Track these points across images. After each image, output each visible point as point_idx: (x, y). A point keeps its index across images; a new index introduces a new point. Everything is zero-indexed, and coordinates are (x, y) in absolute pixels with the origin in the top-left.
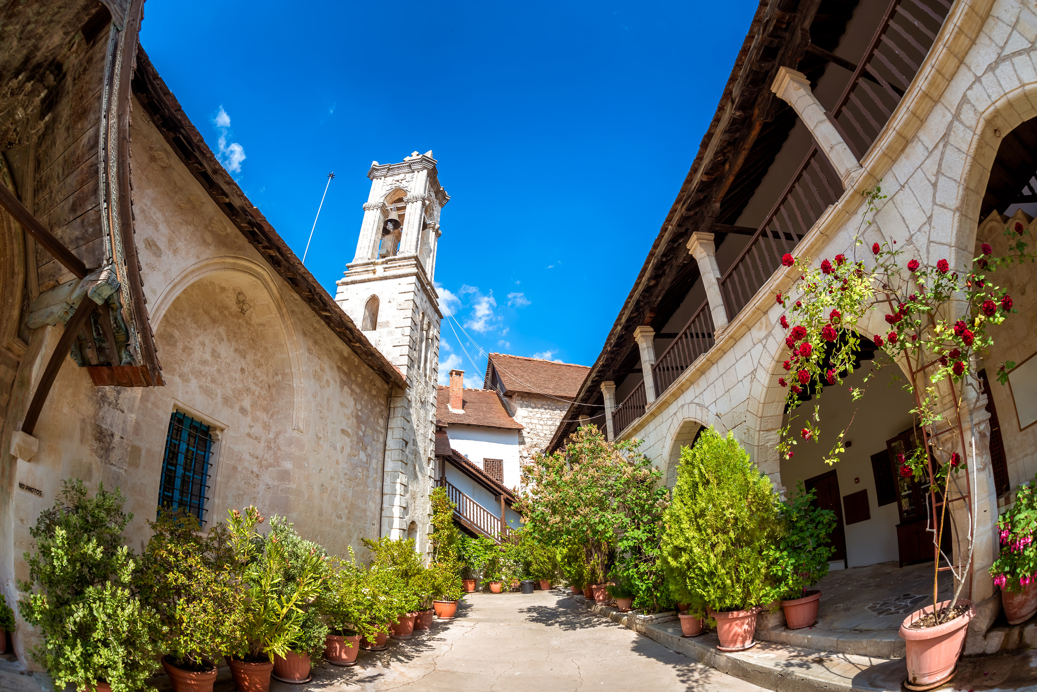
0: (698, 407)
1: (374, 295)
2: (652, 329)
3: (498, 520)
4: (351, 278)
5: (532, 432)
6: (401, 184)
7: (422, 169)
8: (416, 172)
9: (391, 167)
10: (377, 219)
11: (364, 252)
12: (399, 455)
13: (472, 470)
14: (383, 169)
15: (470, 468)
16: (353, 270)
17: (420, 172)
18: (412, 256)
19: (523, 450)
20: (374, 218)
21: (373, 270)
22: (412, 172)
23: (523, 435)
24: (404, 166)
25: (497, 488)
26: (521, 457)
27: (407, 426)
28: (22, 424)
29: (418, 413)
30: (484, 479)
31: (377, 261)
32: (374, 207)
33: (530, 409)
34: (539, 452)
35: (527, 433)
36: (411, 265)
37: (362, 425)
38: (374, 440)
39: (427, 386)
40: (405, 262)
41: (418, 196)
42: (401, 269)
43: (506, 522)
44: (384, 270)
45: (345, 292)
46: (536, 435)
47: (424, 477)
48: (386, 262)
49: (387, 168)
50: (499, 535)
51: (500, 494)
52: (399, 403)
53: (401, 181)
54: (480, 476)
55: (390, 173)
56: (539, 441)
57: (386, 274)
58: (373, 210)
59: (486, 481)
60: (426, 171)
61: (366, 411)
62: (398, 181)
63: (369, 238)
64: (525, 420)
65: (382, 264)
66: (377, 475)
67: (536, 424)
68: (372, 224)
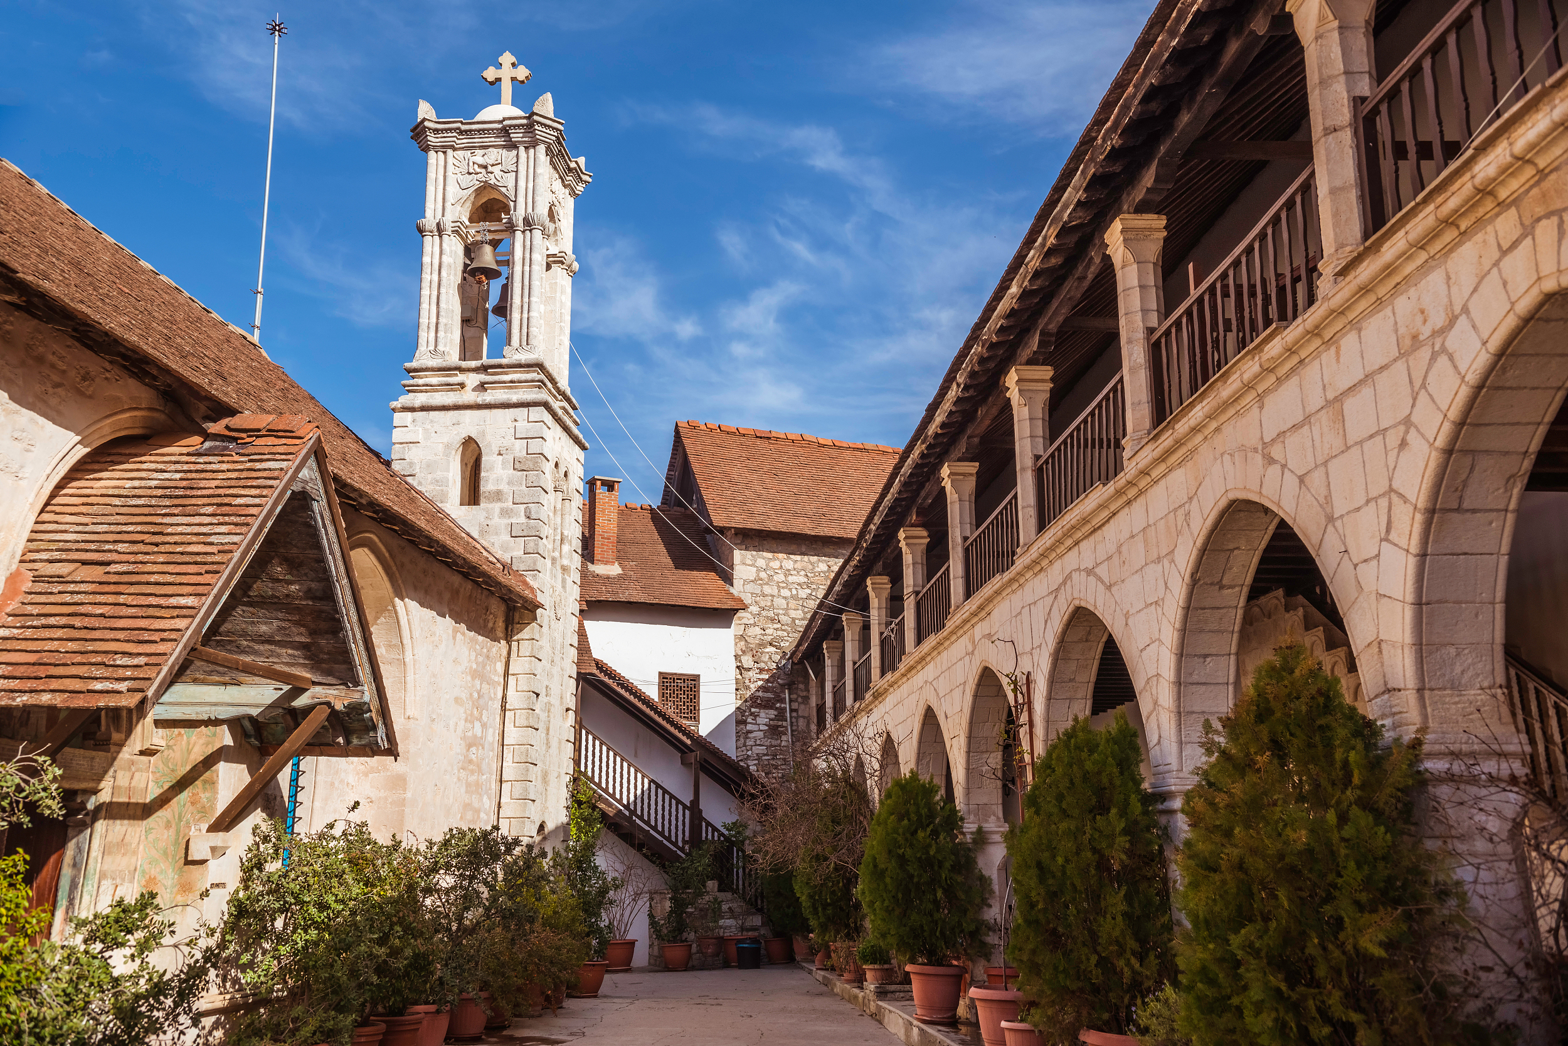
1: (470, 437)
2: (925, 533)
3: (685, 807)
4: (420, 399)
5: (764, 613)
6: (492, 176)
7: (533, 144)
8: (522, 149)
9: (463, 127)
10: (451, 260)
11: (436, 337)
12: (527, 718)
13: (635, 701)
14: (446, 130)
15: (631, 698)
16: (419, 377)
17: (532, 151)
18: (533, 362)
19: (744, 652)
20: (444, 257)
21: (462, 385)
22: (512, 146)
23: (745, 621)
24: (492, 130)
25: (684, 738)
26: (738, 667)
27: (539, 667)
28: (207, 826)
29: (552, 640)
30: (660, 720)
31: (464, 364)
32: (440, 230)
33: (761, 563)
34: (777, 658)
35: (754, 616)
36: (533, 381)
37: (477, 682)
38: (491, 699)
39: (564, 587)
40: (521, 372)
41: (533, 220)
42: (516, 387)
43: (700, 811)
44: (482, 387)
45: (411, 427)
46: (772, 620)
47: (560, 743)
48: (484, 369)
49: (455, 129)
50: (687, 838)
51: (692, 751)
52: (526, 633)
53: (490, 169)
54: (652, 714)
55: (464, 141)
56: (780, 633)
57: (489, 397)
58: (440, 236)
59: (664, 723)
60: (542, 148)
61: (480, 659)
62: (485, 167)
63: (442, 305)
64: (750, 587)
65: (476, 370)
66: (492, 755)
67: (773, 596)
68: (444, 273)
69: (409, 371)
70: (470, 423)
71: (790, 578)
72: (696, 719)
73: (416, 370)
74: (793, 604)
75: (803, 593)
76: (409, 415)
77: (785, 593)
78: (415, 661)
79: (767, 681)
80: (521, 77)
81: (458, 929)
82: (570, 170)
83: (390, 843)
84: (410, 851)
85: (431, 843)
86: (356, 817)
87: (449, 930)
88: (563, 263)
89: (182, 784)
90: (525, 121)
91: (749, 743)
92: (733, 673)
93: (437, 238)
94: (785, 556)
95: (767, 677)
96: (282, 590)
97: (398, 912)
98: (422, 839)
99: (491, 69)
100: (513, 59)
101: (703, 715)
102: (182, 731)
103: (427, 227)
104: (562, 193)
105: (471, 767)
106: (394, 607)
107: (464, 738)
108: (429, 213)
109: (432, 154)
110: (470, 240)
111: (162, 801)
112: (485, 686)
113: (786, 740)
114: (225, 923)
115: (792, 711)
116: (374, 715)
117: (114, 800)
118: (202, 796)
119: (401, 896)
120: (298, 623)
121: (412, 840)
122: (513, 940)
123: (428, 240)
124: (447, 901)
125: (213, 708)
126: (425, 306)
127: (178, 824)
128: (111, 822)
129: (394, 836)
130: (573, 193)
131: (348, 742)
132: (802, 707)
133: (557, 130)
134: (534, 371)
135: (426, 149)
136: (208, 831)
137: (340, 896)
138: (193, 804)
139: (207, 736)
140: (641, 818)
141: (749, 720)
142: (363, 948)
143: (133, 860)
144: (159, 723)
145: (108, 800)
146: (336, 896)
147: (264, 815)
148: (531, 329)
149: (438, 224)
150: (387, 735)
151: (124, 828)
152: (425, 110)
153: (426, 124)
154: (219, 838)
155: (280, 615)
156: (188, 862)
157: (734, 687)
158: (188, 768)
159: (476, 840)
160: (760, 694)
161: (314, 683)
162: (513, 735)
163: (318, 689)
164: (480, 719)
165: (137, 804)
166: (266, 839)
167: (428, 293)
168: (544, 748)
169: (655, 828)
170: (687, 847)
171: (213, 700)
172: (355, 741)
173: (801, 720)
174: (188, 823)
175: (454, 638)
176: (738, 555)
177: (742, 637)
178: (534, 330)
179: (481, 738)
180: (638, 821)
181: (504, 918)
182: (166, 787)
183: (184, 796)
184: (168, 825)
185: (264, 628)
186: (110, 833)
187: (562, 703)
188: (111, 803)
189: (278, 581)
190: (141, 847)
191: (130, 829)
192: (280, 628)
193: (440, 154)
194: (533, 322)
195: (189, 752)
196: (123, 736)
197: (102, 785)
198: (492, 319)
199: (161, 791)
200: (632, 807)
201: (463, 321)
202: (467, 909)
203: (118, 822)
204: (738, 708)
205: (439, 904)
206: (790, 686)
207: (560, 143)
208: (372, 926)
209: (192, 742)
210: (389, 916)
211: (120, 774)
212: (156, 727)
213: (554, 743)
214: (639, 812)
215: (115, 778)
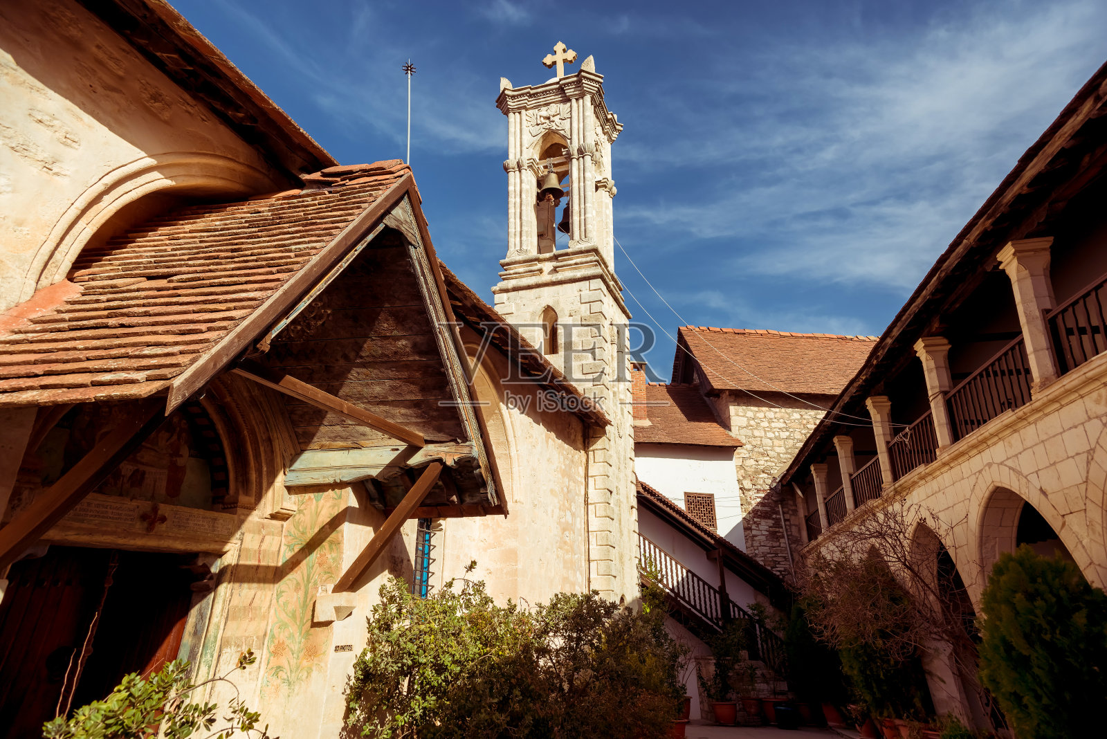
0: (1011, 471)
1: (548, 306)
2: (945, 341)
3: (715, 591)
4: (511, 284)
5: (756, 449)
6: (553, 124)
7: (582, 96)
8: (574, 101)
9: (532, 92)
10: (528, 187)
11: (521, 241)
12: (605, 510)
13: (671, 512)
14: (520, 95)
15: (668, 509)
16: (511, 269)
17: (581, 101)
18: (590, 248)
19: (744, 477)
20: (523, 185)
21: (541, 271)
22: (567, 100)
23: (743, 455)
24: (552, 90)
25: (709, 539)
26: (741, 488)
27: (611, 471)
28: (333, 586)
29: (618, 453)
30: (690, 525)
31: (542, 256)
32: (519, 166)
33: (750, 414)
34: (769, 481)
35: (749, 451)
36: (591, 262)
37: (566, 480)
38: (577, 494)
39: (622, 414)
40: (582, 257)
41: (585, 149)
42: (579, 268)
43: (727, 595)
44: (555, 270)
45: (507, 303)
46: (763, 454)
47: (629, 532)
48: (556, 258)
49: (526, 94)
50: (720, 616)
51: (716, 549)
52: (599, 444)
53: (552, 119)
54: (683, 521)
55: (533, 102)
56: (769, 463)
57: (560, 276)
58: (520, 171)
59: (693, 528)
60: (588, 98)
61: (567, 462)
62: (549, 118)
63: (524, 218)
64: (743, 431)
65: (550, 259)
66: (581, 538)
67: (761, 437)
68: (524, 196)
69: (503, 265)
70: (547, 296)
71: (773, 425)
72: (714, 526)
73: (508, 264)
74: (776, 442)
75: (784, 435)
76: (505, 295)
77: (770, 435)
78: (518, 455)
79: (764, 498)
80: (570, 58)
81: (570, 689)
82: (608, 120)
83: (506, 607)
84: (523, 614)
85: (540, 607)
86: (475, 576)
87: (561, 689)
88: (606, 187)
89: (311, 546)
90: (575, 79)
91: (756, 544)
92: (738, 493)
93: (517, 173)
94: (767, 409)
95: (763, 495)
96: (391, 347)
97: (516, 673)
98: (532, 604)
99: (549, 56)
100: (564, 46)
101: (719, 523)
102: (312, 495)
103: (511, 166)
104: (604, 138)
105: (566, 547)
106: (500, 410)
107: (559, 523)
108: (511, 156)
109: (511, 115)
110: (541, 174)
111: (293, 564)
112: (571, 483)
113: (784, 542)
114: (351, 688)
115: (785, 520)
116: (483, 471)
117: (241, 562)
118: (329, 556)
119: (518, 656)
120: (408, 381)
121: (525, 605)
122: (620, 702)
123: (511, 174)
124: (558, 662)
125: (338, 471)
126: (511, 220)
127: (306, 586)
128: (237, 585)
129: (509, 601)
130: (610, 139)
131: (461, 500)
132: (793, 517)
133: (599, 82)
134: (591, 255)
135: (506, 113)
136: (334, 591)
137: (457, 657)
138: (320, 565)
139: (334, 498)
140: (683, 598)
141: (754, 527)
142: (483, 716)
143: (263, 624)
144: (290, 489)
145: (234, 562)
146: (453, 656)
147: (391, 576)
148: (588, 226)
149: (518, 163)
150: (496, 491)
151: (253, 592)
152: (505, 83)
153: (506, 92)
154: (344, 598)
155: (391, 374)
156: (315, 625)
157: (740, 503)
158: (316, 530)
159: (580, 603)
160: (760, 508)
161: (428, 442)
162: (595, 524)
163: (431, 447)
164: (570, 510)
165: (268, 567)
166: (392, 599)
167: (513, 211)
168: (619, 535)
169: (694, 607)
170: (720, 623)
171: (338, 464)
172: (468, 500)
173: (793, 527)
174: (315, 584)
175: (547, 442)
176: (733, 409)
177: (742, 467)
178: (589, 227)
179: (572, 524)
180: (682, 601)
181: (612, 679)
182: (297, 549)
183: (314, 557)
184: (297, 588)
185: (378, 389)
186: (235, 597)
187: (628, 502)
188: (237, 566)
189: (386, 338)
190: (272, 611)
191: (259, 593)
192: (393, 388)
193: (517, 114)
194: (588, 221)
195: (318, 514)
196: (252, 500)
197: (227, 548)
198: (559, 234)
199: (293, 553)
200: (676, 590)
201: (538, 236)
202: (577, 669)
203: (245, 585)
204: (744, 518)
205: (550, 664)
206: (782, 501)
207: (600, 95)
208: (491, 689)
209: (320, 505)
210: (508, 677)
211: (248, 537)
212: (289, 493)
213: (625, 532)
214: (682, 595)
215: (242, 540)
